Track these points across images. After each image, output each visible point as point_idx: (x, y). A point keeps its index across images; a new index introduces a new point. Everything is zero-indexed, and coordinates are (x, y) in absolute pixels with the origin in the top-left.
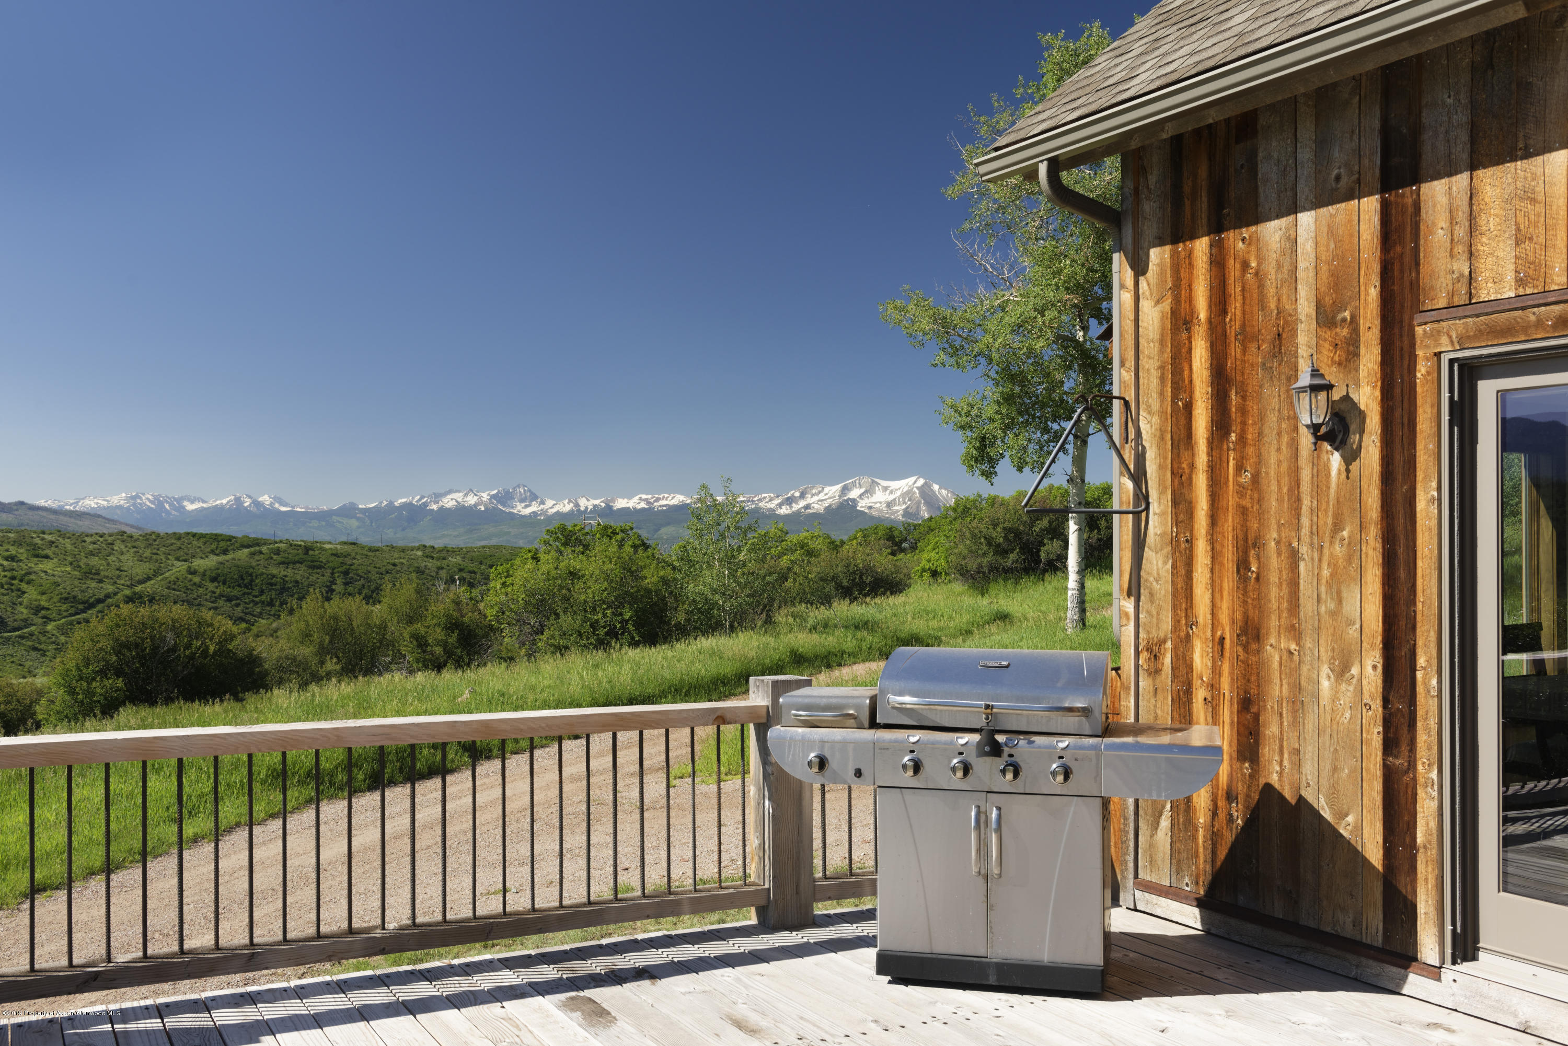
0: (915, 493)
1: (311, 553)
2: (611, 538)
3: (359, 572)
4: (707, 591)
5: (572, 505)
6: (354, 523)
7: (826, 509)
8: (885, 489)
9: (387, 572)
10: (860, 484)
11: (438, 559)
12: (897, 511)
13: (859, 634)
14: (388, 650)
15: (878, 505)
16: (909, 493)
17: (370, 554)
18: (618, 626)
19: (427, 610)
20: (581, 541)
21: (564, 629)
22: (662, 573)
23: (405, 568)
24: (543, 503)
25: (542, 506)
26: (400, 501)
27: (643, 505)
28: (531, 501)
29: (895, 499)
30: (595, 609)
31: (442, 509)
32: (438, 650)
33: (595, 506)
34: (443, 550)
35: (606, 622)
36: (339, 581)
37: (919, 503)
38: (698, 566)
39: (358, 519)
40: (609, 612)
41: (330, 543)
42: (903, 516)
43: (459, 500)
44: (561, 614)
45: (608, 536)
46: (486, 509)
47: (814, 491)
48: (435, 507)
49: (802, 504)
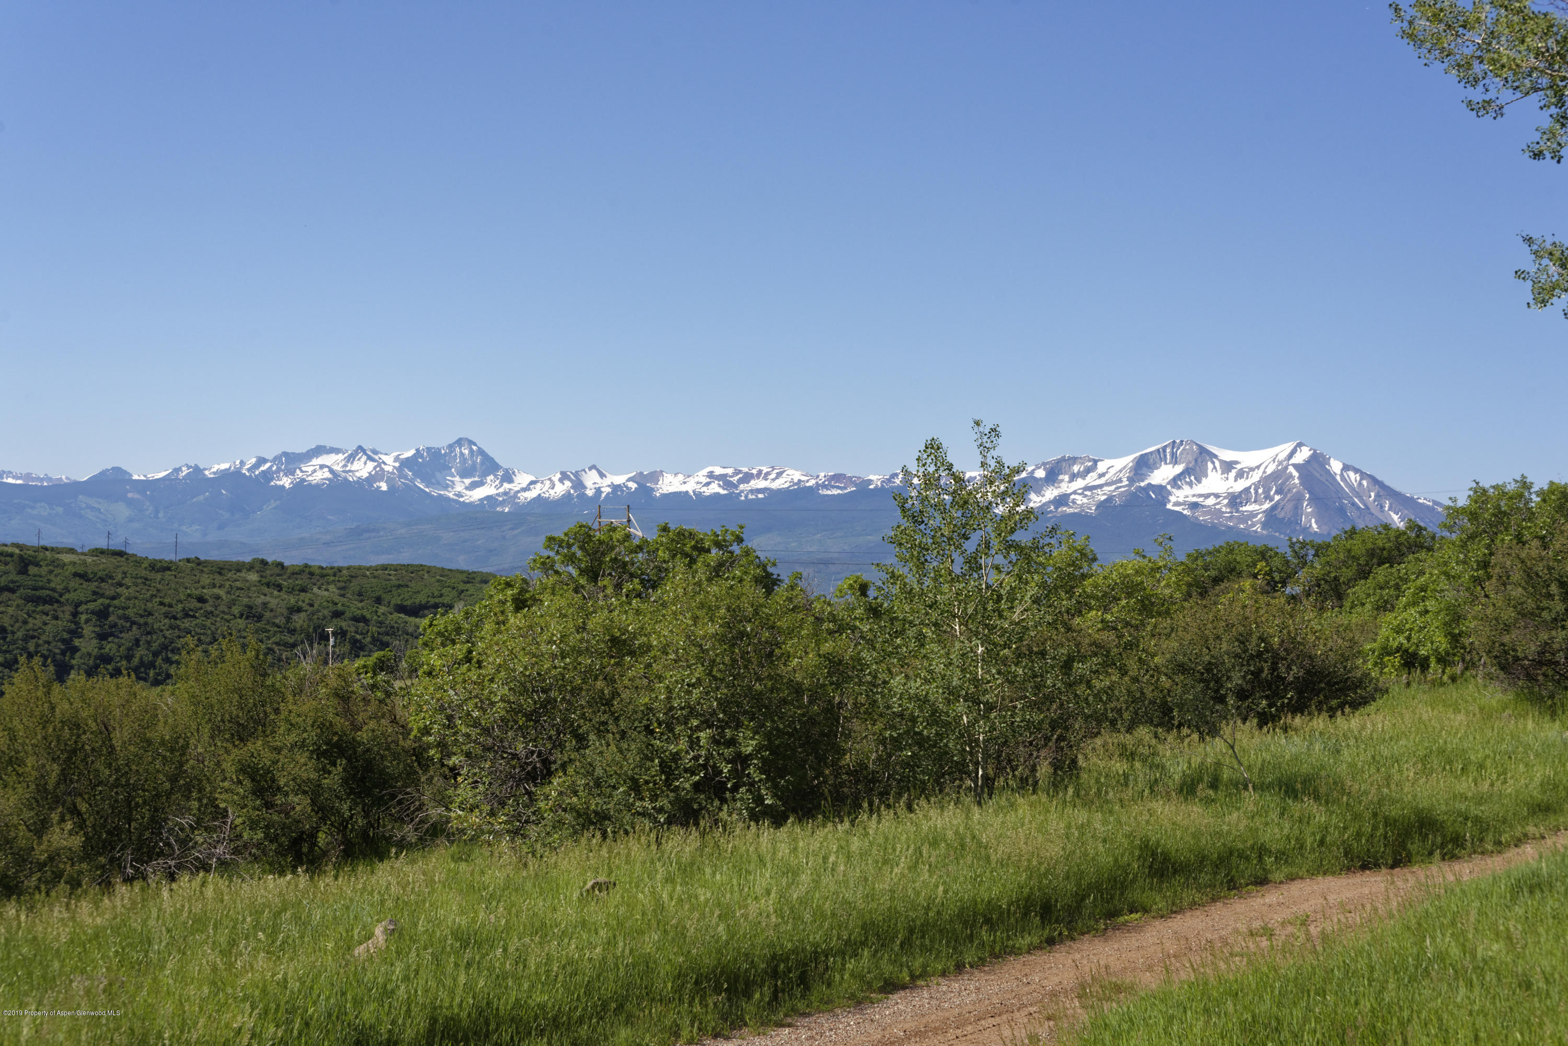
0: (1291, 476)
1: (32, 570)
2: (693, 561)
3: (130, 612)
4: (936, 693)
5: (568, 484)
6: (122, 511)
7: (1100, 505)
8: (1228, 466)
9: (187, 615)
10: (1173, 455)
11: (291, 591)
12: (1253, 515)
13: (1295, 808)
14: (188, 798)
15: (1211, 501)
16: (1277, 479)
17: (152, 575)
18: (726, 769)
19: (277, 711)
20: (625, 564)
21: (599, 772)
22: (827, 647)
23: (223, 608)
24: (508, 477)
25: (506, 486)
26: (216, 468)
27: (715, 488)
28: (485, 474)
29: (1247, 490)
30: (670, 729)
31: (301, 486)
32: (300, 804)
33: (616, 488)
34: (301, 572)
35: (696, 758)
36: (88, 630)
37: (1299, 499)
38: (911, 633)
39: (130, 503)
40: (704, 736)
41: (72, 551)
42: (1265, 525)
43: (337, 468)
44: (592, 737)
45: (687, 555)
46: (392, 488)
47: (1076, 468)
48: (286, 482)
49: (1050, 494)
